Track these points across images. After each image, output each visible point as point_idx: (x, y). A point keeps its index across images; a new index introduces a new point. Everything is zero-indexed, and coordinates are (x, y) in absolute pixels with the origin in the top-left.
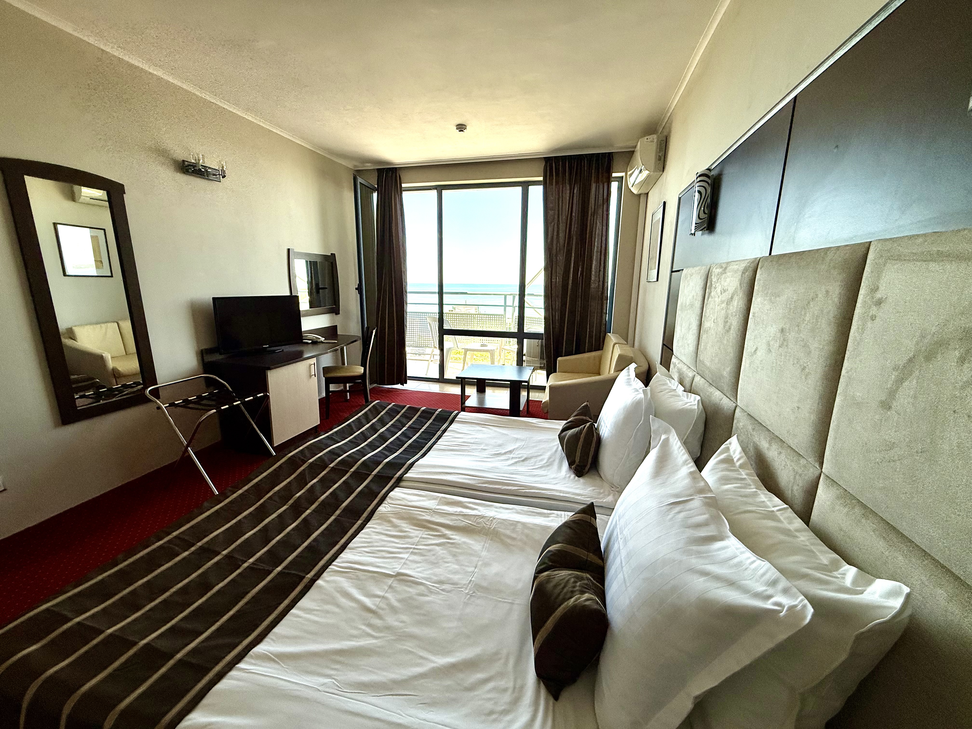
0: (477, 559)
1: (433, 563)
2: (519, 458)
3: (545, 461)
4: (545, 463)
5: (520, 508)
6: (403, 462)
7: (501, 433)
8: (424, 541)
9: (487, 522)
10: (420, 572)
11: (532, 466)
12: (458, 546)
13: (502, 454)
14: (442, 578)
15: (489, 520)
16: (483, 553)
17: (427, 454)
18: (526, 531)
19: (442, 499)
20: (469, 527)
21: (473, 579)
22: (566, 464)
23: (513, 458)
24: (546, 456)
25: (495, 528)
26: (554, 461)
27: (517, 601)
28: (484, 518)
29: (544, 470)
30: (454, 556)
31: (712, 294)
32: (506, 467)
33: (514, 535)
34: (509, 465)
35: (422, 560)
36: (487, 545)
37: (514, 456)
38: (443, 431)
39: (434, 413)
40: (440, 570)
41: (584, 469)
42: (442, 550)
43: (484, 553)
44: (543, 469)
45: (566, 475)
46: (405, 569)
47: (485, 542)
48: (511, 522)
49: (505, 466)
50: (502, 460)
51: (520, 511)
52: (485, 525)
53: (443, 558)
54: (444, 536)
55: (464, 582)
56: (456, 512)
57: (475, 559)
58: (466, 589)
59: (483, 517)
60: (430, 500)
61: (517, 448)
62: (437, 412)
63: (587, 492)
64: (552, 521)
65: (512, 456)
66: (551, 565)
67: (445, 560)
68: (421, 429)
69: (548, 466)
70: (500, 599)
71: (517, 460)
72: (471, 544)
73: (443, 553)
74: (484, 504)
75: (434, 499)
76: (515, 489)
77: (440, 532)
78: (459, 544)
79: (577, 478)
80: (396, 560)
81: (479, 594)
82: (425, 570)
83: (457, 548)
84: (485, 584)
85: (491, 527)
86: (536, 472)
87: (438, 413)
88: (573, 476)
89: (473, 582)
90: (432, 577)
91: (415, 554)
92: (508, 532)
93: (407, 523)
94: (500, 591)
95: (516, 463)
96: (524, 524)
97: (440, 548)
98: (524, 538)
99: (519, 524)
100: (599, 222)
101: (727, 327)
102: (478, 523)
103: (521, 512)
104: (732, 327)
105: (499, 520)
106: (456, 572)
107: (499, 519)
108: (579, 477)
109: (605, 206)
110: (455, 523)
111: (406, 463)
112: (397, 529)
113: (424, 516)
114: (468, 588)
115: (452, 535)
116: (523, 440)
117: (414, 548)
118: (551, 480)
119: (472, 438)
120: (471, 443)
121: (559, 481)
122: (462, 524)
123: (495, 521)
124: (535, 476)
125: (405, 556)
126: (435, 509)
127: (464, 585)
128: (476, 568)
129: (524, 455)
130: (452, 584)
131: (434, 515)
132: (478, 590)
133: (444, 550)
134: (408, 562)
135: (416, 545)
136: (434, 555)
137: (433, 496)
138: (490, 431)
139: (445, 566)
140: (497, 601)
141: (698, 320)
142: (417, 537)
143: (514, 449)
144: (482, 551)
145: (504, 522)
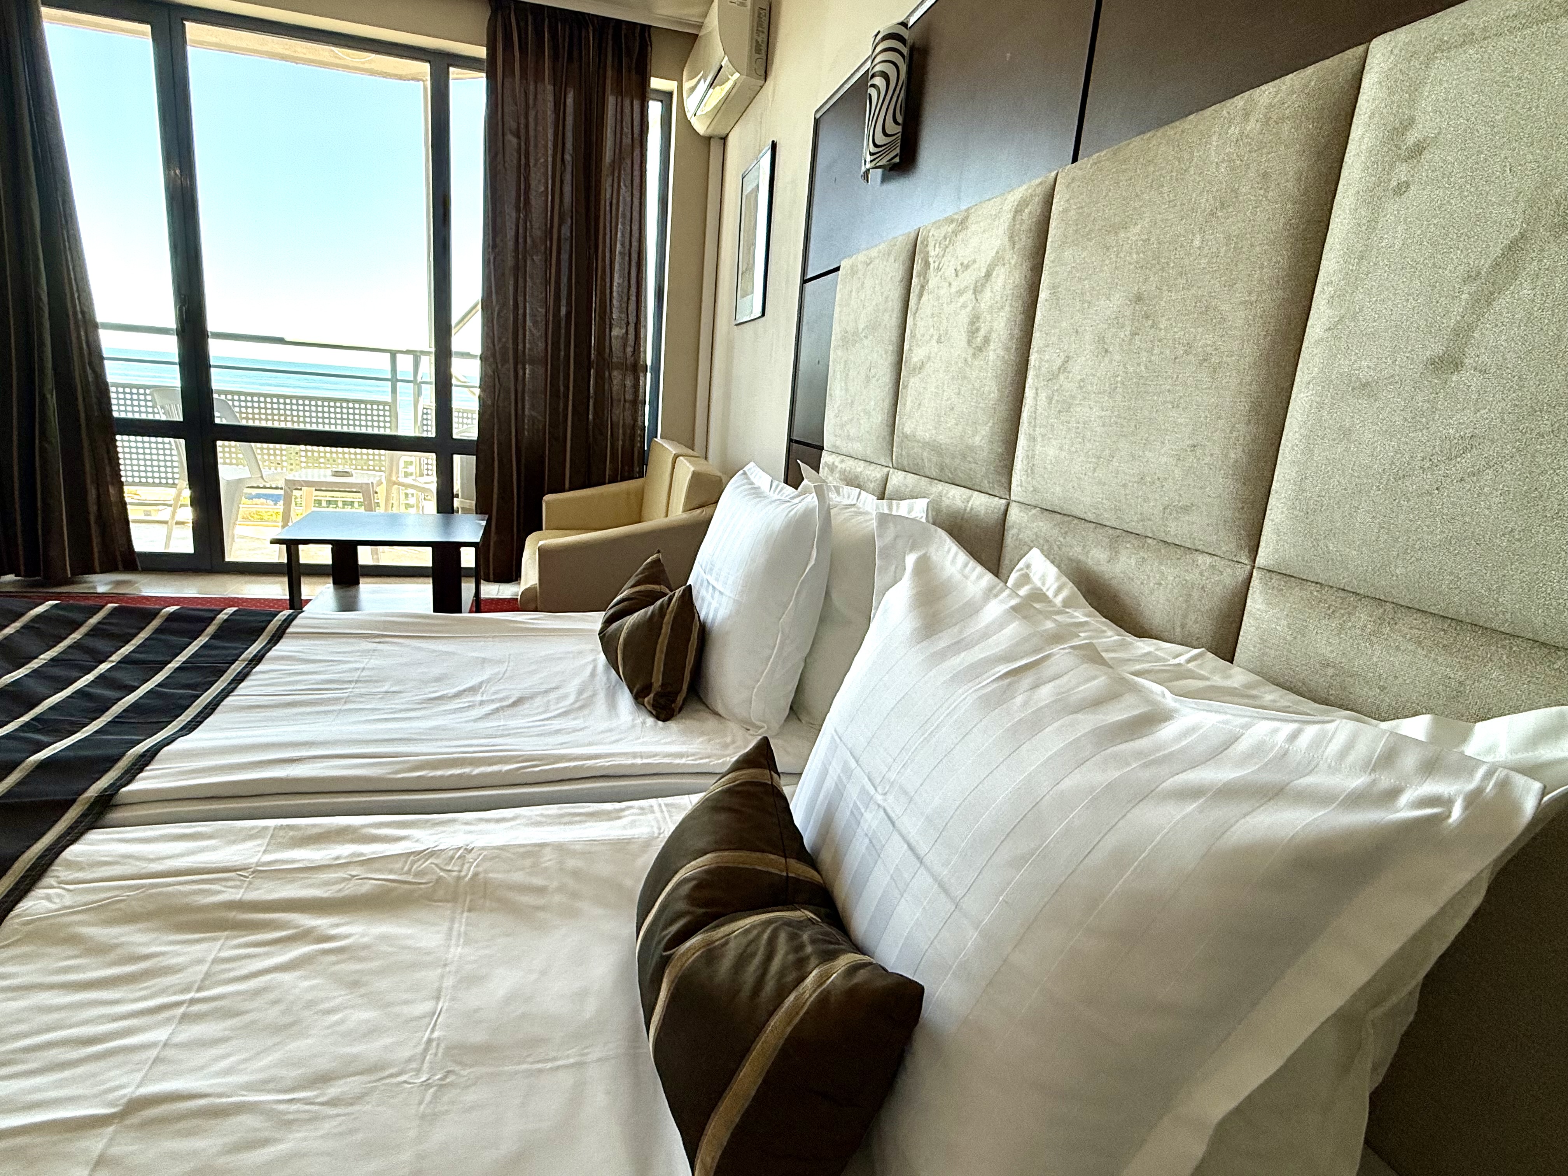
0: (439, 970)
1: (277, 1029)
2: (501, 700)
3: (572, 698)
4: (572, 704)
5: (538, 813)
6: (113, 751)
7: (434, 651)
8: (229, 970)
9: (448, 864)
10: (228, 1072)
11: (540, 713)
12: (363, 954)
13: (450, 697)
14: (323, 1065)
15: (452, 858)
16: (452, 950)
17: (201, 722)
18: (571, 863)
19: (281, 833)
20: (391, 890)
21: (436, 1035)
22: (625, 699)
23: (482, 703)
24: (572, 687)
25: (476, 874)
26: (594, 695)
27: (596, 1053)
28: (438, 857)
29: (575, 719)
30: (354, 984)
31: (931, 284)
32: (471, 724)
33: (538, 881)
34: (475, 720)
35: (232, 1030)
36: (460, 927)
37: (485, 698)
38: (251, 660)
39: (213, 619)
40: (309, 1041)
41: (674, 701)
42: (305, 978)
43: (456, 952)
44: (572, 716)
45: (633, 720)
46: (164, 1077)
47: (452, 921)
48: (522, 850)
49: (466, 722)
50: (455, 711)
51: (539, 819)
52: (442, 874)
53: (310, 1004)
54: (305, 936)
55: (406, 1053)
56: (337, 858)
57: (432, 975)
58: (418, 1071)
59: (433, 853)
60: (234, 842)
61: (488, 681)
62: (222, 616)
63: (695, 746)
64: (633, 824)
65: (478, 698)
66: (705, 914)
67: (327, 1005)
68: (170, 662)
69: (581, 708)
70: (540, 1066)
71: (498, 705)
72: (408, 937)
73: (312, 988)
74: (427, 821)
75: (251, 837)
76: (510, 770)
77: (289, 928)
78: (365, 947)
79: (660, 723)
80: (120, 1058)
81: (464, 1073)
82: (246, 1060)
83: (360, 960)
84: (478, 1037)
85: (463, 874)
86: (556, 724)
87: (226, 617)
88: (650, 721)
89: (438, 1045)
90: (283, 1072)
91: (198, 1017)
92: (518, 877)
93: (153, 930)
94: (536, 1042)
95: (497, 710)
96: (561, 848)
97: (297, 974)
98: (571, 883)
99: (548, 850)
100: (625, 185)
101: (979, 340)
102: (420, 874)
103: (544, 819)
104: (994, 336)
105: (485, 853)
106: (371, 1032)
107: (483, 848)
108: (664, 720)
109: (637, 152)
110: (340, 890)
111: (124, 754)
112: (113, 956)
113: (219, 892)
114: (426, 1065)
115: (337, 925)
116: (500, 662)
117: (192, 1001)
118: (602, 736)
119: (350, 670)
120: (350, 682)
121: (622, 736)
122: (366, 887)
123: (470, 857)
124: (557, 732)
125: (160, 1035)
126: (257, 864)
127: (410, 1060)
128: (438, 998)
129: (513, 692)
130: (361, 1073)
131: (257, 882)
132: (460, 1063)
133: (315, 977)
134: (169, 1053)
135: (199, 989)
136: (275, 1002)
137: (242, 829)
138: (402, 649)
139: (326, 1024)
140: (529, 1074)
141: (892, 352)
142: (200, 962)
143: (481, 683)
144: (449, 946)
145: (499, 854)
